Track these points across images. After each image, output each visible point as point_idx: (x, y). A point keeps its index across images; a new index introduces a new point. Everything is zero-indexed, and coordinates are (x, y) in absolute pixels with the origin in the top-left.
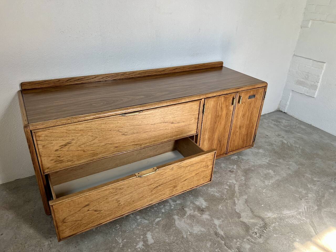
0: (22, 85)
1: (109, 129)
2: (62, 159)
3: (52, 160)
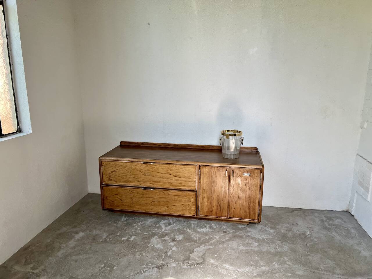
0: (121, 142)
1: (136, 169)
2: (112, 179)
3: (107, 178)
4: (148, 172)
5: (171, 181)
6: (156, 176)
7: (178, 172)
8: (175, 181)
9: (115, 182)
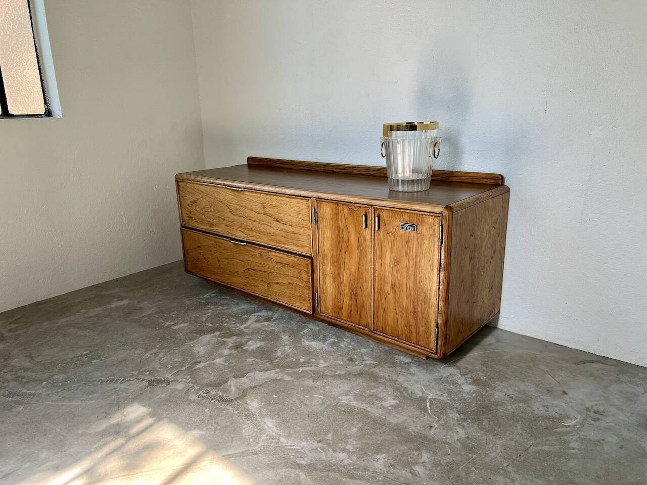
0: (249, 158)
1: (220, 201)
2: (192, 216)
3: (187, 214)
4: (237, 207)
5: (272, 230)
6: (249, 218)
7: (280, 212)
8: (278, 232)
9: (196, 224)
